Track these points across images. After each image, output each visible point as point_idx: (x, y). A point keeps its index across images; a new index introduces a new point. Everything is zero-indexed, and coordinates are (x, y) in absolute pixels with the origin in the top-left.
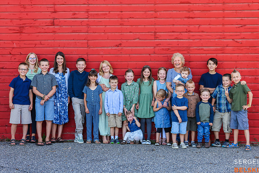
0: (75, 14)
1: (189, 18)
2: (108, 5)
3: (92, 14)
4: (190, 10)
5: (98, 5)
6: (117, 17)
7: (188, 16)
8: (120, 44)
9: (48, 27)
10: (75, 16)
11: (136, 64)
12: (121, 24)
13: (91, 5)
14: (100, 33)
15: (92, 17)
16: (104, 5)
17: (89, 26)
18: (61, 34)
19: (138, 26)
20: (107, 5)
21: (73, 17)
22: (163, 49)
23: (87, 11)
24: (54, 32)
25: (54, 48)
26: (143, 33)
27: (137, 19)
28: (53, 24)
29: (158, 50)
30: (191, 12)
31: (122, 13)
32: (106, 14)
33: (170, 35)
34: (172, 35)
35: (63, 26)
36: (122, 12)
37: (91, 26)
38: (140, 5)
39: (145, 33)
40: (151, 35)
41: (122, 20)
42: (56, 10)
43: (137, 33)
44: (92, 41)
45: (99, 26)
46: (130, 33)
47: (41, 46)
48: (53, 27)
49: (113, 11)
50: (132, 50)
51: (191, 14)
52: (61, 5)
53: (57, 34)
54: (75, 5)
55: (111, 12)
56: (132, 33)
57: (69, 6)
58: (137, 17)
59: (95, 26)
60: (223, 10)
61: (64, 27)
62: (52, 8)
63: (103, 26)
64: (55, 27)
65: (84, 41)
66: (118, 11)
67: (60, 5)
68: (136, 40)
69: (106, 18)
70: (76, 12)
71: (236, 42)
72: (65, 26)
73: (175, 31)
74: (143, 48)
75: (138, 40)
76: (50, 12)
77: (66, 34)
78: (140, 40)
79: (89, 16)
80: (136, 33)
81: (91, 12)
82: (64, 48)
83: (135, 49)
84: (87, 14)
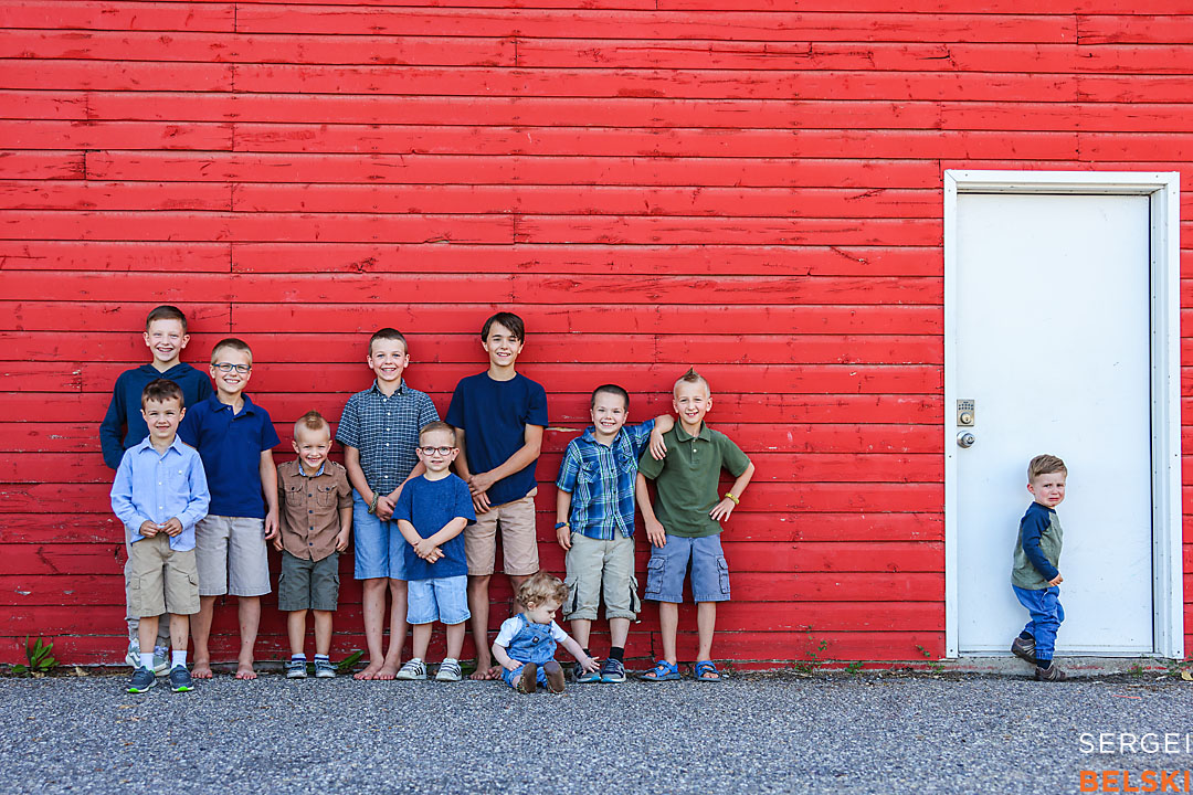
0: (175, 132)
1: (655, 155)
2: (318, 97)
3: (249, 135)
4: (659, 126)
5: (274, 96)
6: (356, 149)
7: (651, 148)
8: (370, 262)
9: (60, 187)
10: (177, 141)
11: (438, 343)
12: (371, 177)
13: (247, 95)
14: (283, 215)
15: (251, 146)
16: (301, 96)
17: (235, 185)
18: (116, 213)
19: (444, 187)
20: (312, 96)
21: (168, 142)
22: (549, 284)
23: (230, 122)
24: (85, 206)
25: (86, 273)
26: (466, 216)
27: (439, 157)
28: (81, 172)
29: (530, 285)
30: (665, 134)
31: (375, 130)
32: (312, 135)
33: (577, 227)
34: (588, 228)
35: (125, 183)
36: (376, 125)
37: (246, 185)
38: (452, 98)
39: (473, 217)
40: (500, 224)
41: (376, 161)
42: (94, 113)
43: (441, 216)
44: (252, 245)
45: (281, 185)
46: (409, 216)
47: (28, 264)
48: (82, 183)
49: (342, 120)
50: (418, 285)
51: (664, 142)
52: (118, 95)
53: (98, 213)
54: (176, 95)
55: (330, 126)
56: (420, 216)
57: (149, 99)
58: (442, 149)
59: (264, 185)
60: (795, 126)
61: (130, 184)
62: (79, 104)
63: (296, 185)
64: (90, 184)
65: (216, 245)
66: (360, 120)
67: (111, 93)
68: (435, 245)
69: (311, 150)
70: (179, 124)
71: (846, 255)
72: (135, 183)
73: (596, 208)
74: (465, 276)
75: (442, 245)
76: (69, 123)
77: (138, 214)
78: (452, 246)
79: (238, 139)
80: (435, 216)
81: (245, 125)
82: (130, 274)
83: (433, 283)
84: (229, 133)
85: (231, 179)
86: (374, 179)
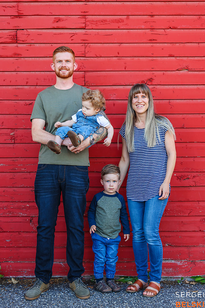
0: (59, 20)
2: (125, 3)
3: (93, 21)
5: (104, 3)
6: (143, 27)
8: (151, 80)
9: (4, 46)
10: (60, 25)
11: (184, 118)
12: (151, 40)
13: (92, 3)
14: (109, 58)
15: (94, 26)
16: (117, 3)
17: (86, 44)
18: (31, 59)
19: (185, 44)
20: (122, 3)
21: (56, 25)
23: (84, 15)
24: (17, 55)
25: (17, 87)
26: (196, 58)
27: (182, 30)
28: (15, 40)
31: (152, 18)
32: (122, 21)
35: (35, 45)
36: (152, 16)
37: (91, 44)
38: (188, 3)
39: (199, 58)
41: (153, 32)
42: (21, 12)
43: (184, 58)
44: (94, 73)
45: (108, 44)
46: (169, 58)
48: (15, 45)
49: (136, 14)
50: (174, 91)
52: (32, 4)
53: (22, 59)
54: (59, 3)
55: (131, 17)
56: (174, 58)
57: (47, 5)
58: (184, 26)
59: (100, 44)
61: (37, 45)
62: (14, 8)
63: (115, 44)
64: (19, 45)
65: (78, 73)
66: (145, 14)
67: (29, 3)
68: (181, 72)
69: (122, 27)
70: (60, 17)
72: (40, 45)
74: (196, 87)
75: (185, 72)
76: (9, 17)
77: (41, 59)
78: (190, 72)
79: (88, 23)
80: (181, 58)
81: (91, 16)
82: (37, 87)
83: (181, 90)
84: (83, 20)
85: (85, 42)
86: (152, 41)
